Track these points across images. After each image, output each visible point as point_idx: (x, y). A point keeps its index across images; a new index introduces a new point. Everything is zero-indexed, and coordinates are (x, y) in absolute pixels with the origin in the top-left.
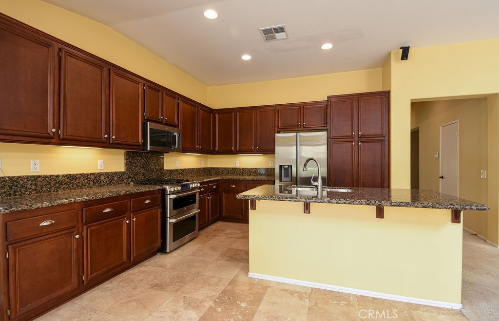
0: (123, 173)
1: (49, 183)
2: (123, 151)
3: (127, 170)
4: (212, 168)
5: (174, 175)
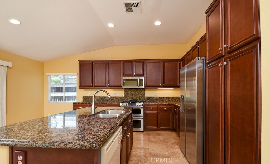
1: (99, 99)
3: (124, 96)
5: (152, 99)
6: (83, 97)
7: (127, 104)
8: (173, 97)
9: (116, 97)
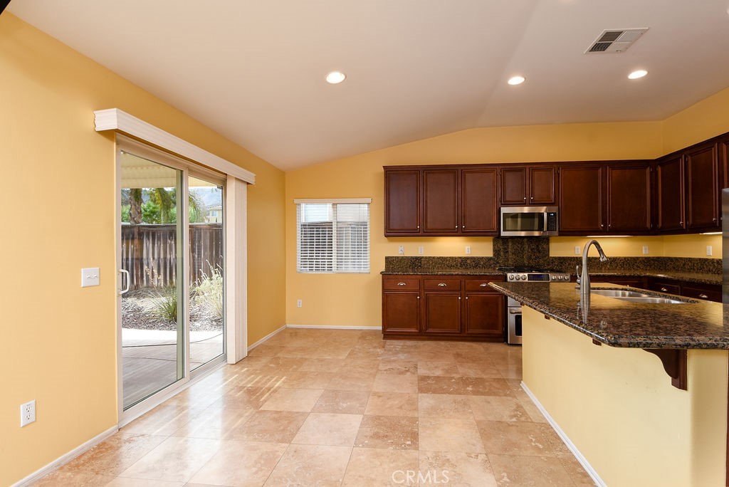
0: (489, 259)
1: (428, 262)
2: (492, 238)
3: (494, 255)
4: (669, 258)
5: (569, 264)
6: (387, 258)
7: (526, 274)
8: (625, 258)
9: (472, 258)
